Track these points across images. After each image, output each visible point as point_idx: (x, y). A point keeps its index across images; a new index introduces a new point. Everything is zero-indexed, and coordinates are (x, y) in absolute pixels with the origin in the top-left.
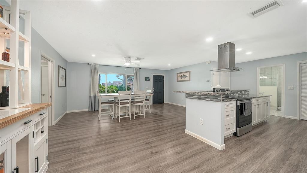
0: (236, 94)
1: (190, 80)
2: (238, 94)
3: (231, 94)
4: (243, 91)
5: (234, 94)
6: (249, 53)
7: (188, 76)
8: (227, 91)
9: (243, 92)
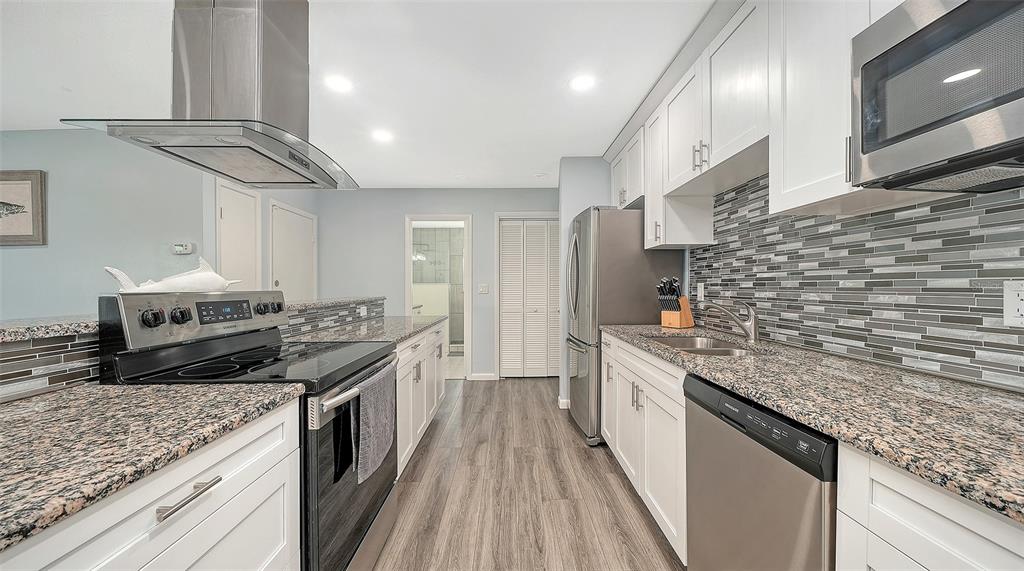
0: (328, 322)
1: (41, 238)
2: (342, 321)
3: (304, 329)
4: (363, 303)
5: (321, 325)
6: (382, 136)
7: (28, 207)
8: (262, 310)
9: (363, 311)
